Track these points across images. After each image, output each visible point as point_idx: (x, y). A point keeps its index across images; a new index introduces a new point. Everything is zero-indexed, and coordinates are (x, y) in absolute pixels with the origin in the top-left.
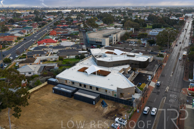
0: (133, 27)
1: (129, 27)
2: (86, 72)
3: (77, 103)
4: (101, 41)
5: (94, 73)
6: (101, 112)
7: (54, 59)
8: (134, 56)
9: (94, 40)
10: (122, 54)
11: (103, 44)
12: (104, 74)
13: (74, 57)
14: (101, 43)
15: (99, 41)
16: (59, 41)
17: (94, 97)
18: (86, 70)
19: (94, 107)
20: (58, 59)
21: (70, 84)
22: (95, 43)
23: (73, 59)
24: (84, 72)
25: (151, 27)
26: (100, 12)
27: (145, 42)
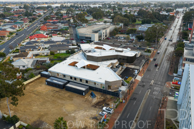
0: (122, 22)
1: (119, 23)
2: (76, 66)
3: (68, 94)
4: (90, 36)
5: (84, 67)
6: (91, 102)
7: (45, 54)
8: (122, 51)
9: (84, 35)
10: (111, 49)
11: (92, 40)
12: (93, 68)
13: (65, 51)
14: (90, 38)
15: (88, 36)
16: (50, 36)
17: (83, 89)
18: (76, 65)
19: (84, 97)
20: (49, 54)
21: (62, 77)
22: (85, 39)
23: (64, 53)
24: (74, 66)
25: (141, 22)
26: (90, 7)
27: (134, 38)
